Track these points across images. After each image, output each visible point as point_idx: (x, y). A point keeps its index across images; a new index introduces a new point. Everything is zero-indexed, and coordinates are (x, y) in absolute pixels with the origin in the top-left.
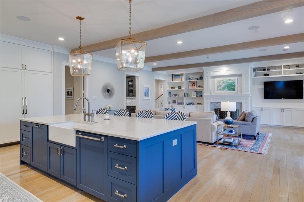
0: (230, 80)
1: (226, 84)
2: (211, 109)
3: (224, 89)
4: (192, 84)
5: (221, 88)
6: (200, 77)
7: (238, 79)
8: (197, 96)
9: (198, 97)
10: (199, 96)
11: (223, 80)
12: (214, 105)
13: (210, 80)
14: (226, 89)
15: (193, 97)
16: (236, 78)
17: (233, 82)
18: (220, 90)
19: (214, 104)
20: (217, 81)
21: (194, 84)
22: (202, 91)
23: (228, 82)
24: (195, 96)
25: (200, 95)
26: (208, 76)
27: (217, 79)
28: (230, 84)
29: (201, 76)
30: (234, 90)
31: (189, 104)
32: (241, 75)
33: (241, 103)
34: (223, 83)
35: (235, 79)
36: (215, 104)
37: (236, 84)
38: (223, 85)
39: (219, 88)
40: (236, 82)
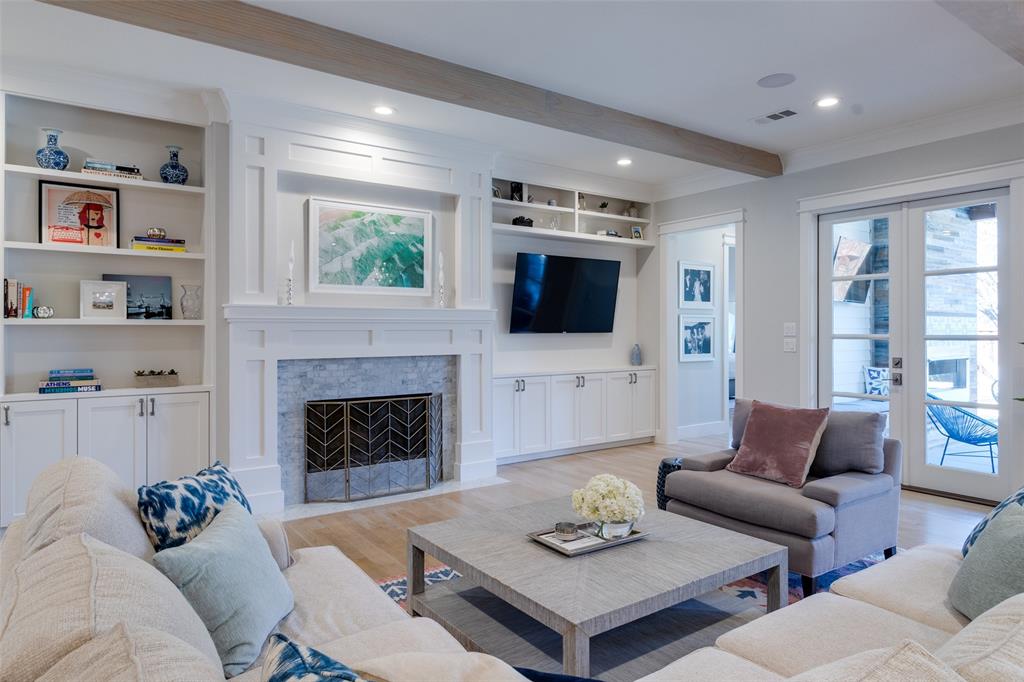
0: (397, 220)
1: (374, 241)
2: (284, 409)
3: (363, 267)
4: (77, 210)
5: (349, 264)
6: (167, 160)
7: (434, 219)
8: (130, 316)
9: (142, 321)
10: (149, 315)
11: (357, 215)
12: (303, 376)
13: (284, 207)
14: (376, 273)
15: (89, 317)
16: (427, 215)
17: (415, 237)
18: (342, 278)
19: (297, 369)
20: (324, 216)
21: (92, 214)
22: (170, 279)
23: (384, 229)
24: (117, 317)
25: (155, 307)
26: (262, 170)
27: (319, 204)
28: (397, 244)
29: (175, 155)
30: (417, 281)
31: (57, 384)
32: (448, 202)
33: (454, 360)
34: (360, 234)
35: (422, 220)
36: (309, 369)
37: (427, 249)
38: (358, 250)
39: (335, 266)
40: (428, 241)
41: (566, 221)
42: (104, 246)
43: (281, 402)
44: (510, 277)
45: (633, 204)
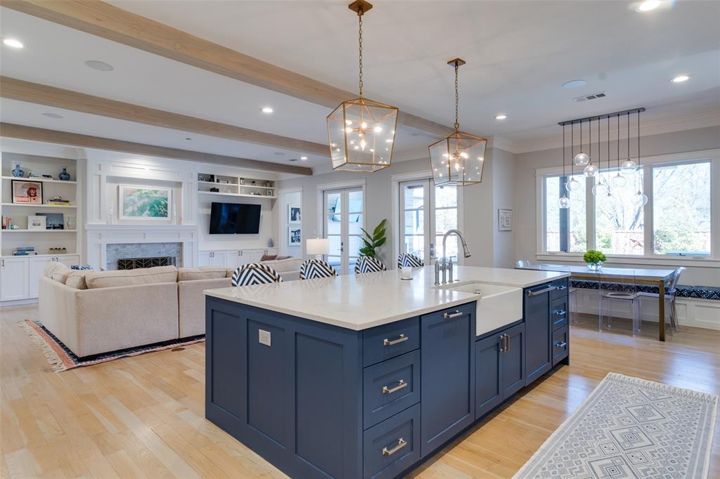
0: (156, 192)
1: (146, 200)
2: (109, 262)
3: (141, 210)
4: (27, 190)
5: (136, 209)
6: (62, 171)
7: (172, 192)
8: (47, 228)
9: (52, 230)
10: (54, 228)
11: (139, 190)
12: (116, 250)
13: (109, 189)
14: (147, 212)
15: (31, 229)
16: (169, 190)
17: (164, 198)
18: (133, 214)
19: (115, 247)
20: (125, 191)
21: (32, 191)
22: (62, 214)
23: (151, 195)
24: (42, 228)
25: (57, 225)
26: (100, 176)
27: (123, 187)
28: (156, 201)
29: (65, 170)
30: (165, 215)
31: (21, 252)
32: (179, 184)
33: (181, 244)
34: (140, 197)
35: (167, 192)
36: (119, 247)
37: (169, 203)
38: (140, 203)
39: (130, 210)
40: (169, 199)
41: (234, 189)
42: (36, 203)
43: (108, 259)
44: (209, 211)
45: (268, 181)
